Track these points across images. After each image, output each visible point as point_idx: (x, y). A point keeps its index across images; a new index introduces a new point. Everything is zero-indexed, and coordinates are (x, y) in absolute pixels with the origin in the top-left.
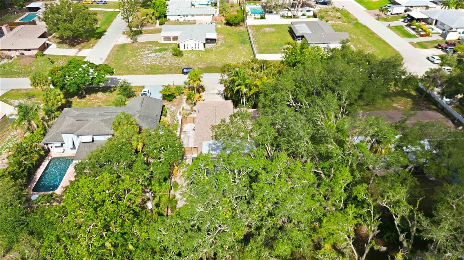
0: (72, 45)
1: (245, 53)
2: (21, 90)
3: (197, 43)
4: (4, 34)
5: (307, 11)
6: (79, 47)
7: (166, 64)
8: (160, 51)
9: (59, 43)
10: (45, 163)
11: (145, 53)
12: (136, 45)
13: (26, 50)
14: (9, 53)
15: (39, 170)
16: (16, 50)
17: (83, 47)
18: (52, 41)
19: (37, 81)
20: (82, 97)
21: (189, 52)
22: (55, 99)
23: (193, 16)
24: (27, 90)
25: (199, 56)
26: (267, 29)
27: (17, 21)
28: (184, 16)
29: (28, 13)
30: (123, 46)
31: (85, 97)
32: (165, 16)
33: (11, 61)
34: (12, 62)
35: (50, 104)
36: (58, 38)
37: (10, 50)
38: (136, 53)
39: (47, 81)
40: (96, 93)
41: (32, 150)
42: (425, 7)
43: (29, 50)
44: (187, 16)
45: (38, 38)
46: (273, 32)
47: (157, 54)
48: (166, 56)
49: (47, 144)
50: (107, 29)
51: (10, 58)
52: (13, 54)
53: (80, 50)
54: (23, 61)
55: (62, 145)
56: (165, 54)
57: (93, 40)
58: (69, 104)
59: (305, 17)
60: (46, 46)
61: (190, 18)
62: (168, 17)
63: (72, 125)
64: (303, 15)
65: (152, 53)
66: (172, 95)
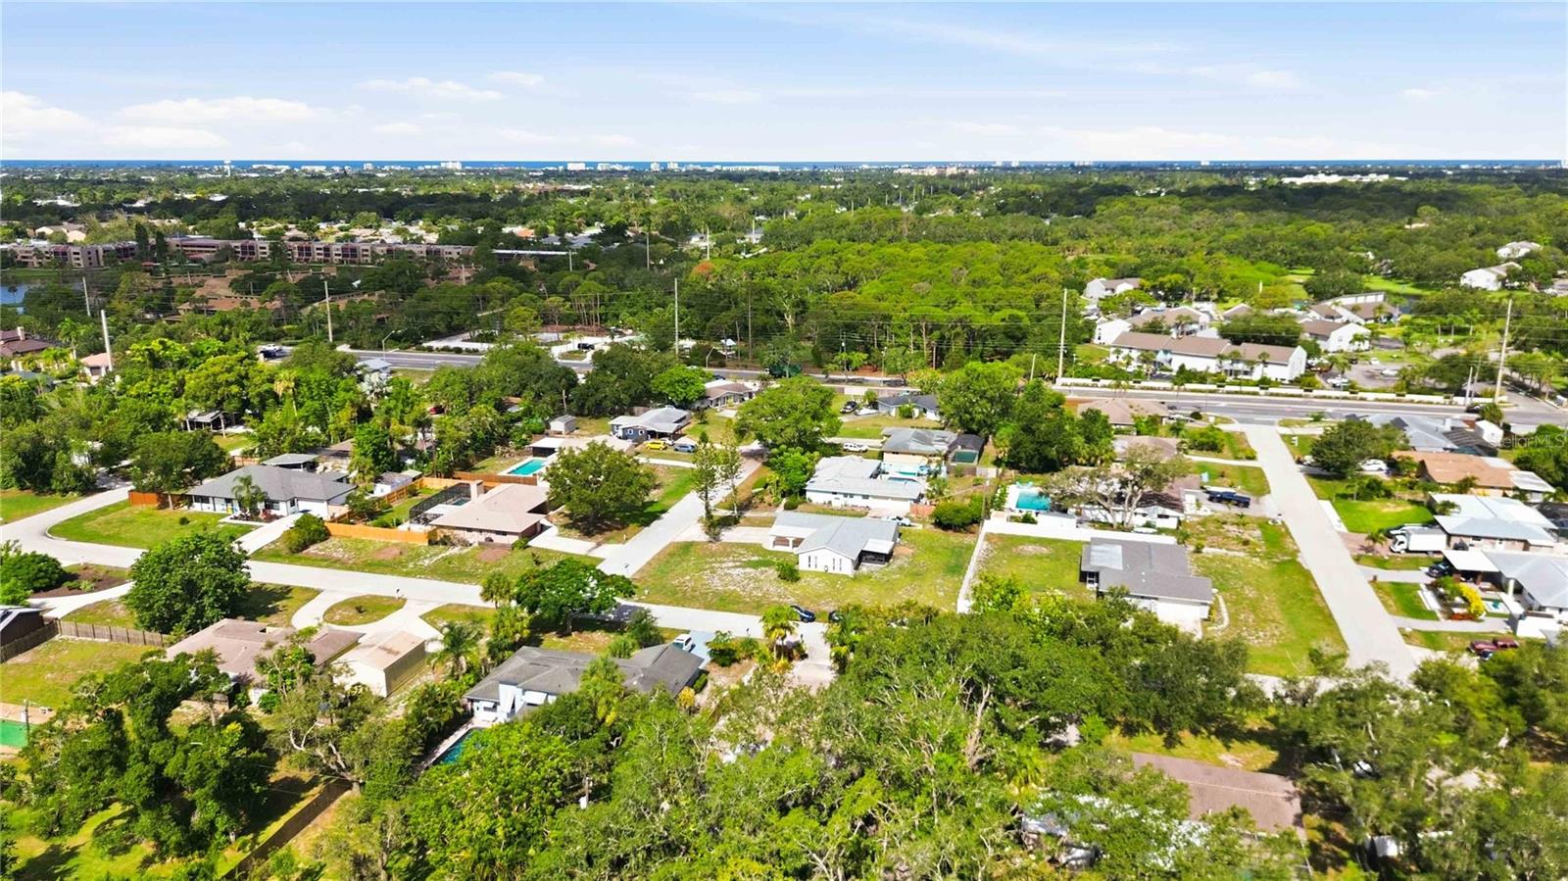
0: (588, 534)
1: (942, 594)
2: (464, 606)
3: (838, 557)
4: (470, 497)
5: (1160, 516)
6: (599, 538)
7: (755, 593)
8: (755, 565)
9: (566, 526)
10: (459, 734)
11: (724, 565)
12: (714, 547)
13: (498, 533)
14: (467, 535)
15: (446, 741)
16: (481, 531)
17: (607, 540)
18: (554, 520)
19: (493, 589)
20: (563, 633)
21: (818, 574)
22: (513, 626)
23: (866, 497)
24: (473, 608)
25: (834, 587)
26: (1030, 548)
27: (504, 473)
28: (845, 495)
29: (530, 458)
30: (686, 547)
31: (570, 635)
32: (803, 492)
33: (466, 550)
34: (467, 553)
35: (502, 634)
36: (566, 515)
37: (470, 530)
38: (706, 562)
39: (508, 591)
40: (594, 631)
41: (446, 701)
42: (1522, 545)
43: (504, 533)
44: (852, 496)
45: (530, 512)
46: (1040, 557)
47: (748, 570)
48: (762, 577)
49: (472, 701)
50: (670, 507)
51: (466, 544)
52: (475, 538)
53: (599, 545)
54: (488, 553)
55: (495, 707)
56: (762, 573)
57: (632, 526)
58: (534, 641)
59: (1151, 530)
60: (539, 529)
61: (858, 501)
62: (808, 495)
63: (521, 670)
64: (1148, 525)
65: (737, 567)
66: (729, 654)
